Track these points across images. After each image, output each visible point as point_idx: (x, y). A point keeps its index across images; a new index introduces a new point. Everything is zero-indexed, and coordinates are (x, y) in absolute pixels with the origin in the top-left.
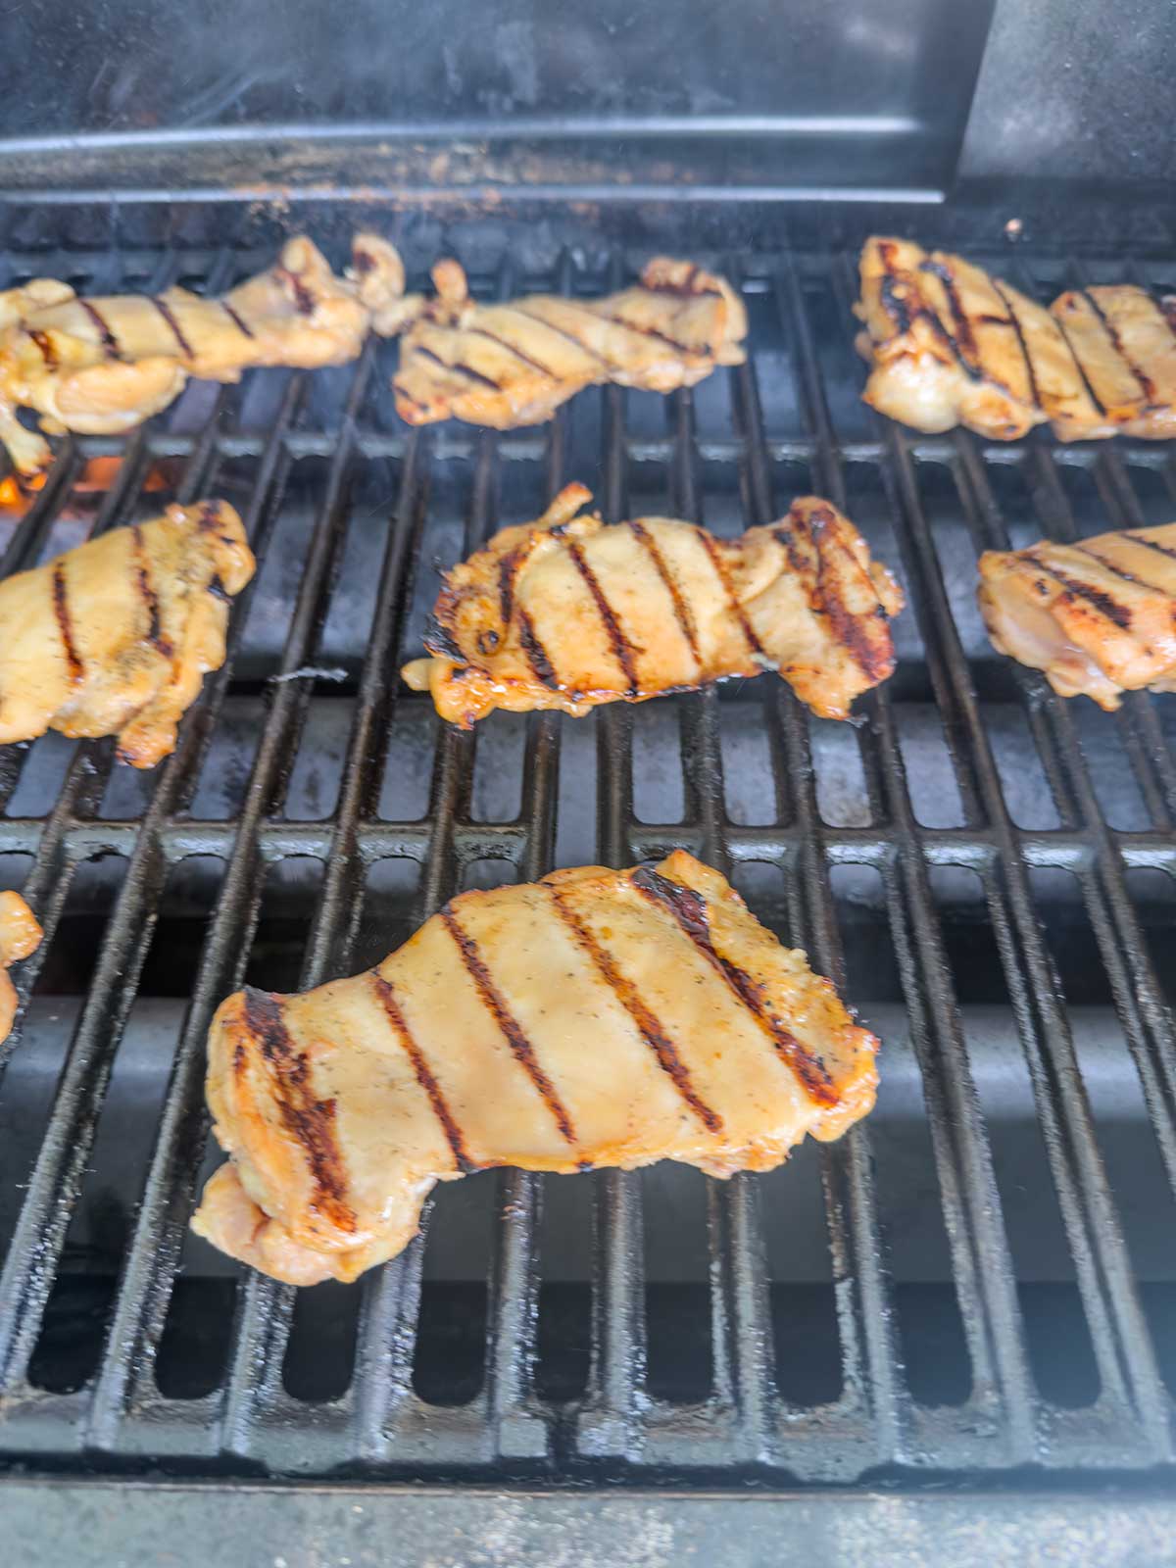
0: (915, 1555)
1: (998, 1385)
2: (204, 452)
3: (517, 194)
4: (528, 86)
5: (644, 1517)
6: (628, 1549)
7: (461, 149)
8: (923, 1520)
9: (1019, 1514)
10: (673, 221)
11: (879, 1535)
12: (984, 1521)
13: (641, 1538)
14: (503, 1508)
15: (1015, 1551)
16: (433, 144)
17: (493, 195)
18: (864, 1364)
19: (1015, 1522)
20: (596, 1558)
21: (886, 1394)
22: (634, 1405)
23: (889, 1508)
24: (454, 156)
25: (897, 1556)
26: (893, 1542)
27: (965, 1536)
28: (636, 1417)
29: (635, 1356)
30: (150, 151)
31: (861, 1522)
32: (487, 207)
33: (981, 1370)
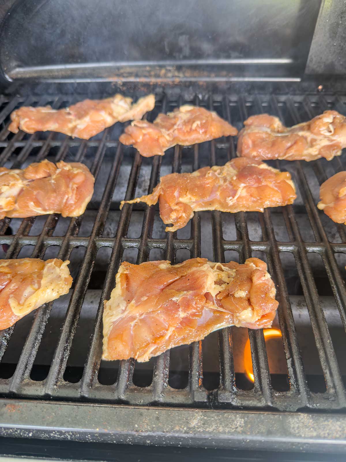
0: (312, 429)
1: (334, 387)
2: (102, 146)
3: (184, 80)
4: (187, 51)
5: (235, 416)
6: (232, 425)
7: (169, 68)
8: (313, 420)
9: (341, 419)
10: (225, 87)
11: (302, 424)
12: (331, 421)
13: (236, 422)
14: (197, 413)
15: (340, 429)
16: (161, 67)
17: (177, 80)
18: (296, 381)
19: (340, 421)
20: (223, 427)
21: (302, 388)
22: (233, 390)
23: (304, 417)
24: (166, 70)
25: (307, 429)
26: (306, 426)
27: (326, 425)
28: (233, 393)
29: (232, 377)
30: (85, 69)
31: (296, 420)
32: (176, 83)
33: (330, 384)
